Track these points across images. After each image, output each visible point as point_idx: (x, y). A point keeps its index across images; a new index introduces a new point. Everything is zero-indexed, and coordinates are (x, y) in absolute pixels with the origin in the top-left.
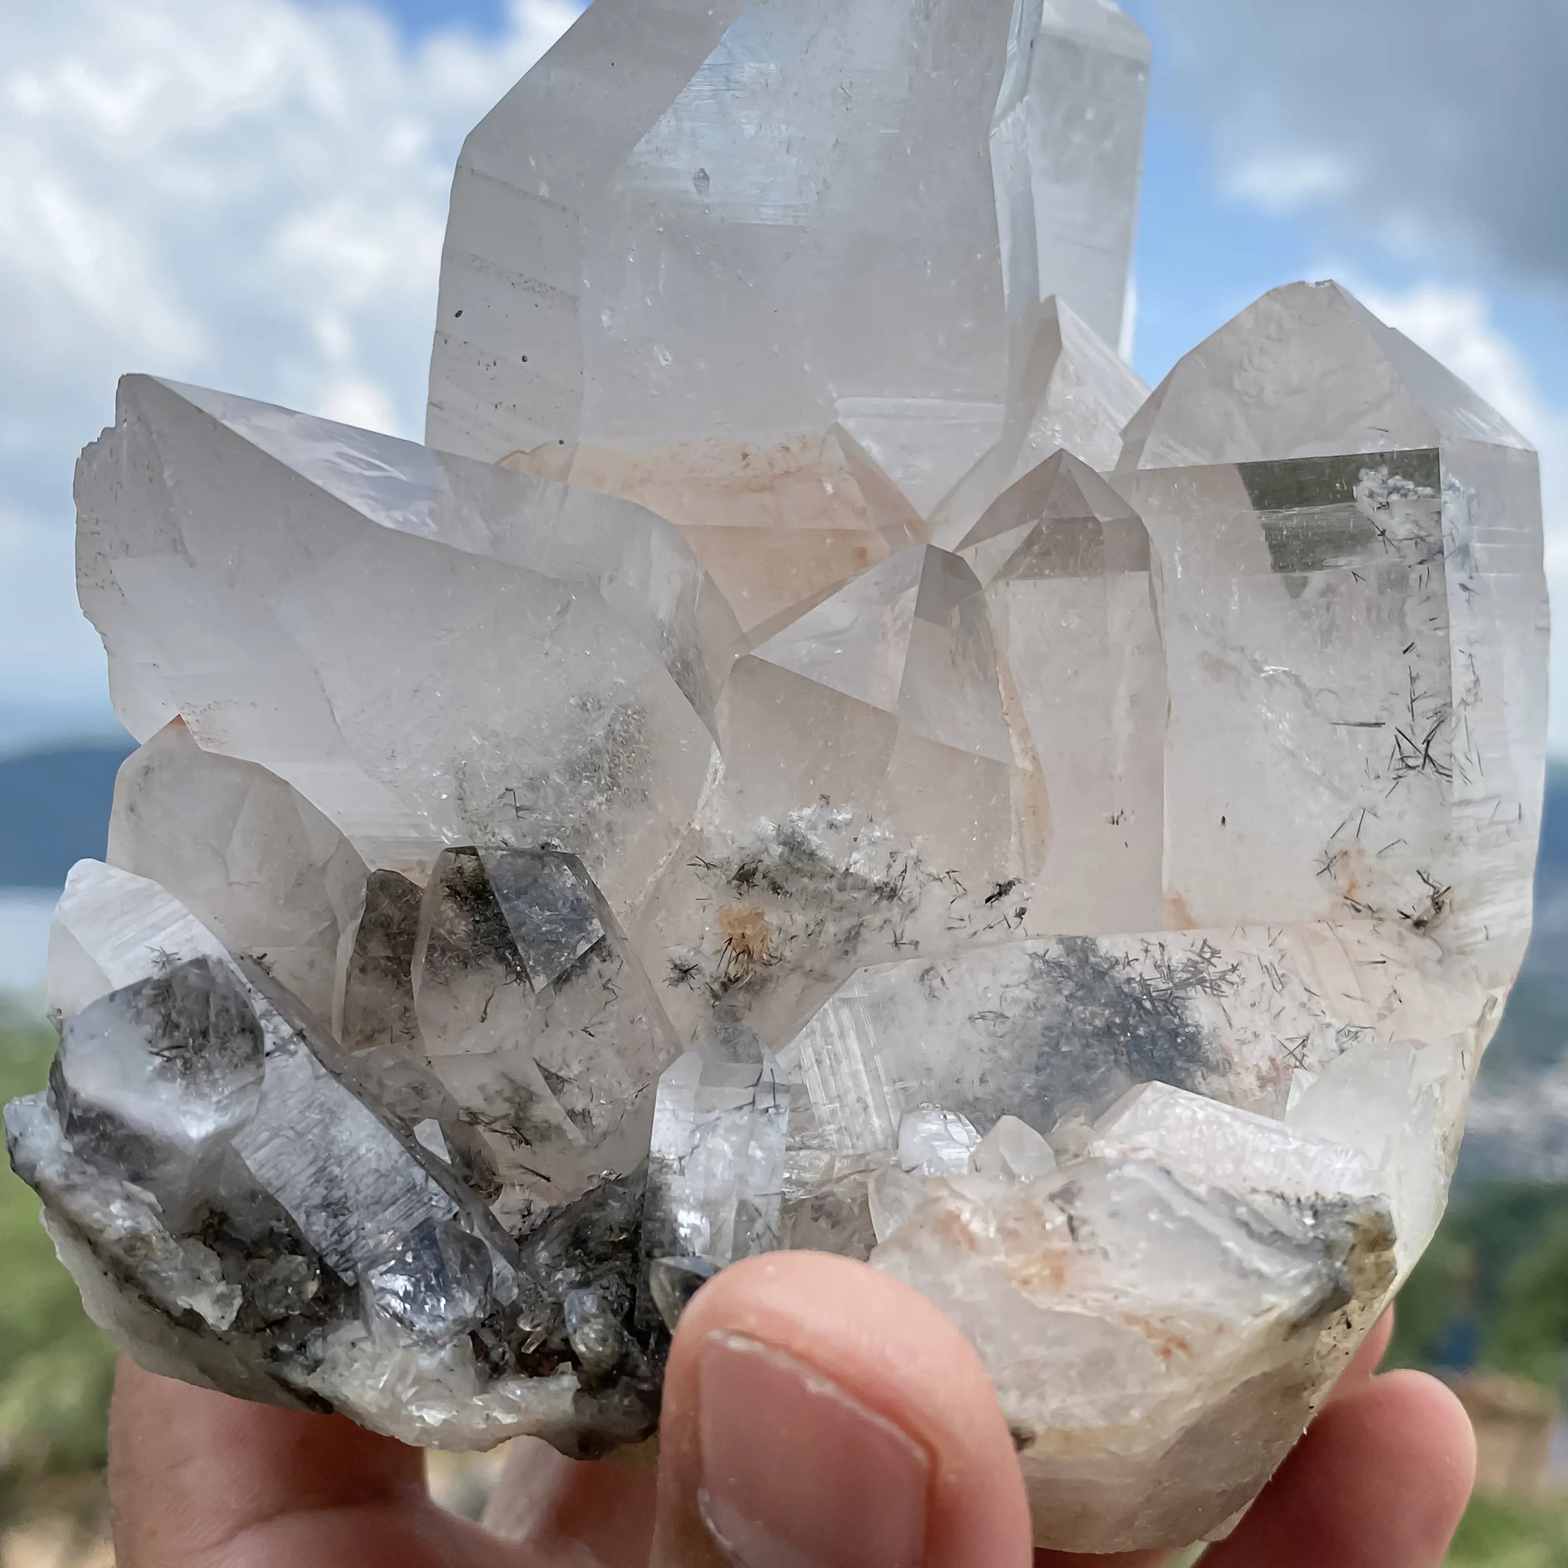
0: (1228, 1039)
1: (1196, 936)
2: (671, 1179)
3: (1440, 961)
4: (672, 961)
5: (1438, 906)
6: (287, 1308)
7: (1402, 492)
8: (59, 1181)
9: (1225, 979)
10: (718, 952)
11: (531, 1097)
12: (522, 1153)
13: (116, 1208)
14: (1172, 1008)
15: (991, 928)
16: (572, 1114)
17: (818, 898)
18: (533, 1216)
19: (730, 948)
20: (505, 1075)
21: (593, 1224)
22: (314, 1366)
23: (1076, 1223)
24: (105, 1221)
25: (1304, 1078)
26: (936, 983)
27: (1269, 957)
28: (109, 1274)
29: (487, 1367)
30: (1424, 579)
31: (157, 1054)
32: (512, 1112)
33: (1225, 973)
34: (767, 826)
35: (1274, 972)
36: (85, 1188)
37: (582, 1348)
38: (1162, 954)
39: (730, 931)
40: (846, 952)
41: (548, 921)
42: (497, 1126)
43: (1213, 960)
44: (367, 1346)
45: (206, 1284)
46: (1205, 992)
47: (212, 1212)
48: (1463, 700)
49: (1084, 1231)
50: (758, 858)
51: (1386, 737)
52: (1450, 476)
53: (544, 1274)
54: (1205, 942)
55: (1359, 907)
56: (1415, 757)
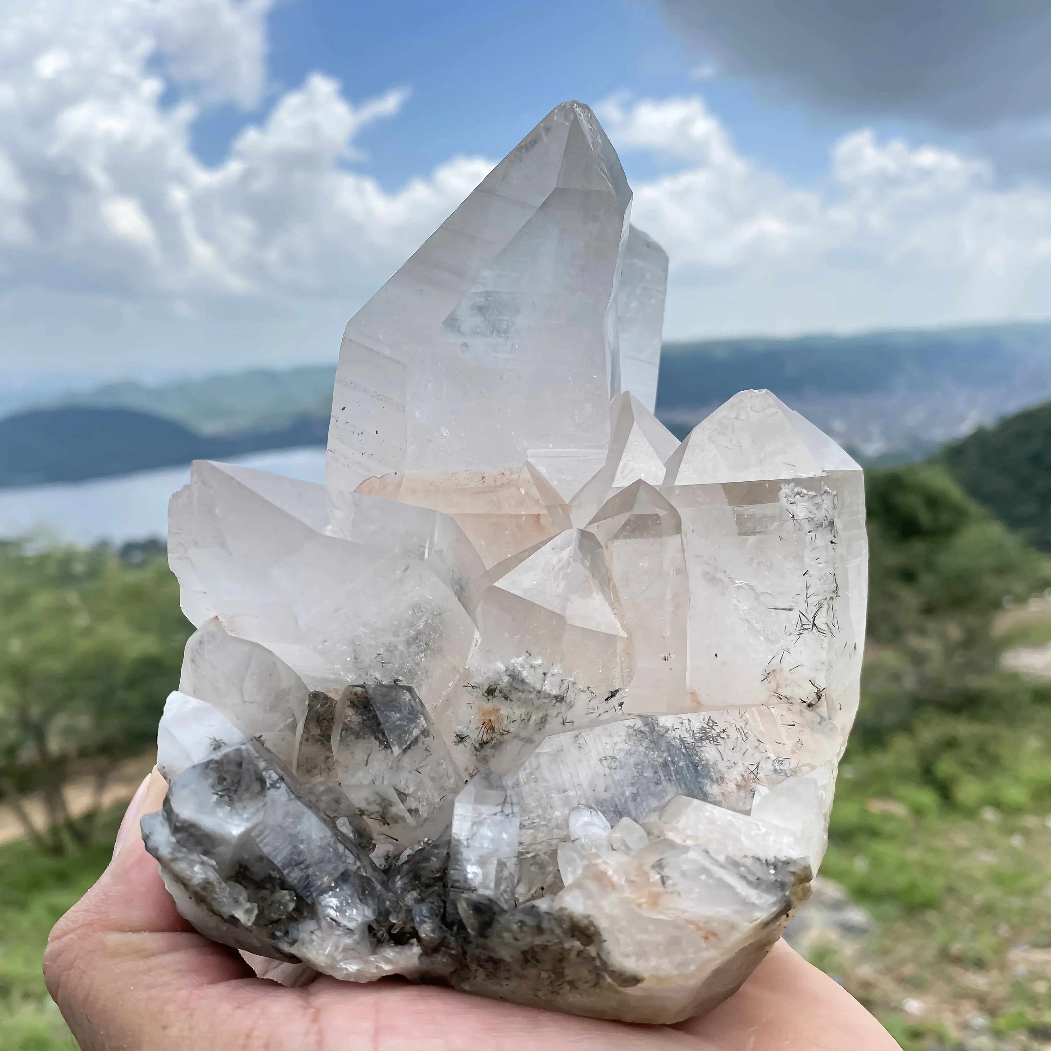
0: (722, 766)
1: (704, 715)
2: (463, 849)
3: (820, 723)
4: (456, 733)
5: (819, 697)
6: (280, 915)
7: (802, 495)
8: (169, 857)
9: (720, 736)
10: (477, 728)
11: (390, 804)
12: (385, 829)
13: (197, 868)
14: (695, 752)
15: (607, 712)
16: (410, 811)
17: (526, 702)
18: (390, 859)
19: (484, 727)
20: (378, 794)
21: (423, 868)
22: (293, 942)
23: (665, 879)
24: (193, 875)
25: (762, 790)
26: (582, 741)
27: (740, 724)
28: (193, 898)
29: (375, 940)
30: (813, 538)
31: (216, 794)
32: (381, 810)
33: (720, 733)
34: (501, 666)
35: (742, 732)
36: (181, 859)
37: (423, 936)
38: (689, 724)
39: (484, 718)
40: (540, 729)
41: (400, 719)
42: (373, 816)
43: (714, 727)
44: (318, 933)
45: (241, 904)
46: (710, 743)
47: (241, 866)
48: (831, 597)
49: (669, 882)
50: (497, 683)
51: (795, 615)
52: (826, 486)
53: (400, 892)
54: (710, 718)
55: (781, 697)
56: (808, 624)
